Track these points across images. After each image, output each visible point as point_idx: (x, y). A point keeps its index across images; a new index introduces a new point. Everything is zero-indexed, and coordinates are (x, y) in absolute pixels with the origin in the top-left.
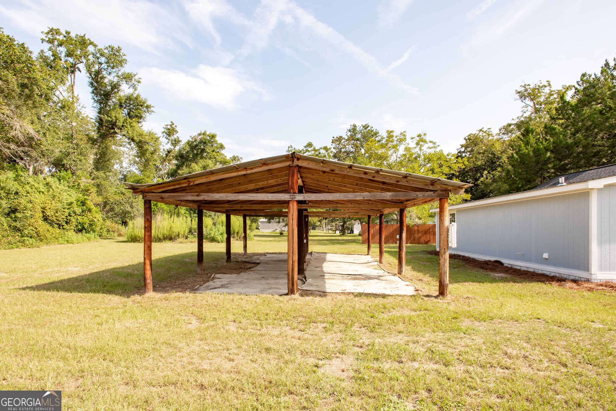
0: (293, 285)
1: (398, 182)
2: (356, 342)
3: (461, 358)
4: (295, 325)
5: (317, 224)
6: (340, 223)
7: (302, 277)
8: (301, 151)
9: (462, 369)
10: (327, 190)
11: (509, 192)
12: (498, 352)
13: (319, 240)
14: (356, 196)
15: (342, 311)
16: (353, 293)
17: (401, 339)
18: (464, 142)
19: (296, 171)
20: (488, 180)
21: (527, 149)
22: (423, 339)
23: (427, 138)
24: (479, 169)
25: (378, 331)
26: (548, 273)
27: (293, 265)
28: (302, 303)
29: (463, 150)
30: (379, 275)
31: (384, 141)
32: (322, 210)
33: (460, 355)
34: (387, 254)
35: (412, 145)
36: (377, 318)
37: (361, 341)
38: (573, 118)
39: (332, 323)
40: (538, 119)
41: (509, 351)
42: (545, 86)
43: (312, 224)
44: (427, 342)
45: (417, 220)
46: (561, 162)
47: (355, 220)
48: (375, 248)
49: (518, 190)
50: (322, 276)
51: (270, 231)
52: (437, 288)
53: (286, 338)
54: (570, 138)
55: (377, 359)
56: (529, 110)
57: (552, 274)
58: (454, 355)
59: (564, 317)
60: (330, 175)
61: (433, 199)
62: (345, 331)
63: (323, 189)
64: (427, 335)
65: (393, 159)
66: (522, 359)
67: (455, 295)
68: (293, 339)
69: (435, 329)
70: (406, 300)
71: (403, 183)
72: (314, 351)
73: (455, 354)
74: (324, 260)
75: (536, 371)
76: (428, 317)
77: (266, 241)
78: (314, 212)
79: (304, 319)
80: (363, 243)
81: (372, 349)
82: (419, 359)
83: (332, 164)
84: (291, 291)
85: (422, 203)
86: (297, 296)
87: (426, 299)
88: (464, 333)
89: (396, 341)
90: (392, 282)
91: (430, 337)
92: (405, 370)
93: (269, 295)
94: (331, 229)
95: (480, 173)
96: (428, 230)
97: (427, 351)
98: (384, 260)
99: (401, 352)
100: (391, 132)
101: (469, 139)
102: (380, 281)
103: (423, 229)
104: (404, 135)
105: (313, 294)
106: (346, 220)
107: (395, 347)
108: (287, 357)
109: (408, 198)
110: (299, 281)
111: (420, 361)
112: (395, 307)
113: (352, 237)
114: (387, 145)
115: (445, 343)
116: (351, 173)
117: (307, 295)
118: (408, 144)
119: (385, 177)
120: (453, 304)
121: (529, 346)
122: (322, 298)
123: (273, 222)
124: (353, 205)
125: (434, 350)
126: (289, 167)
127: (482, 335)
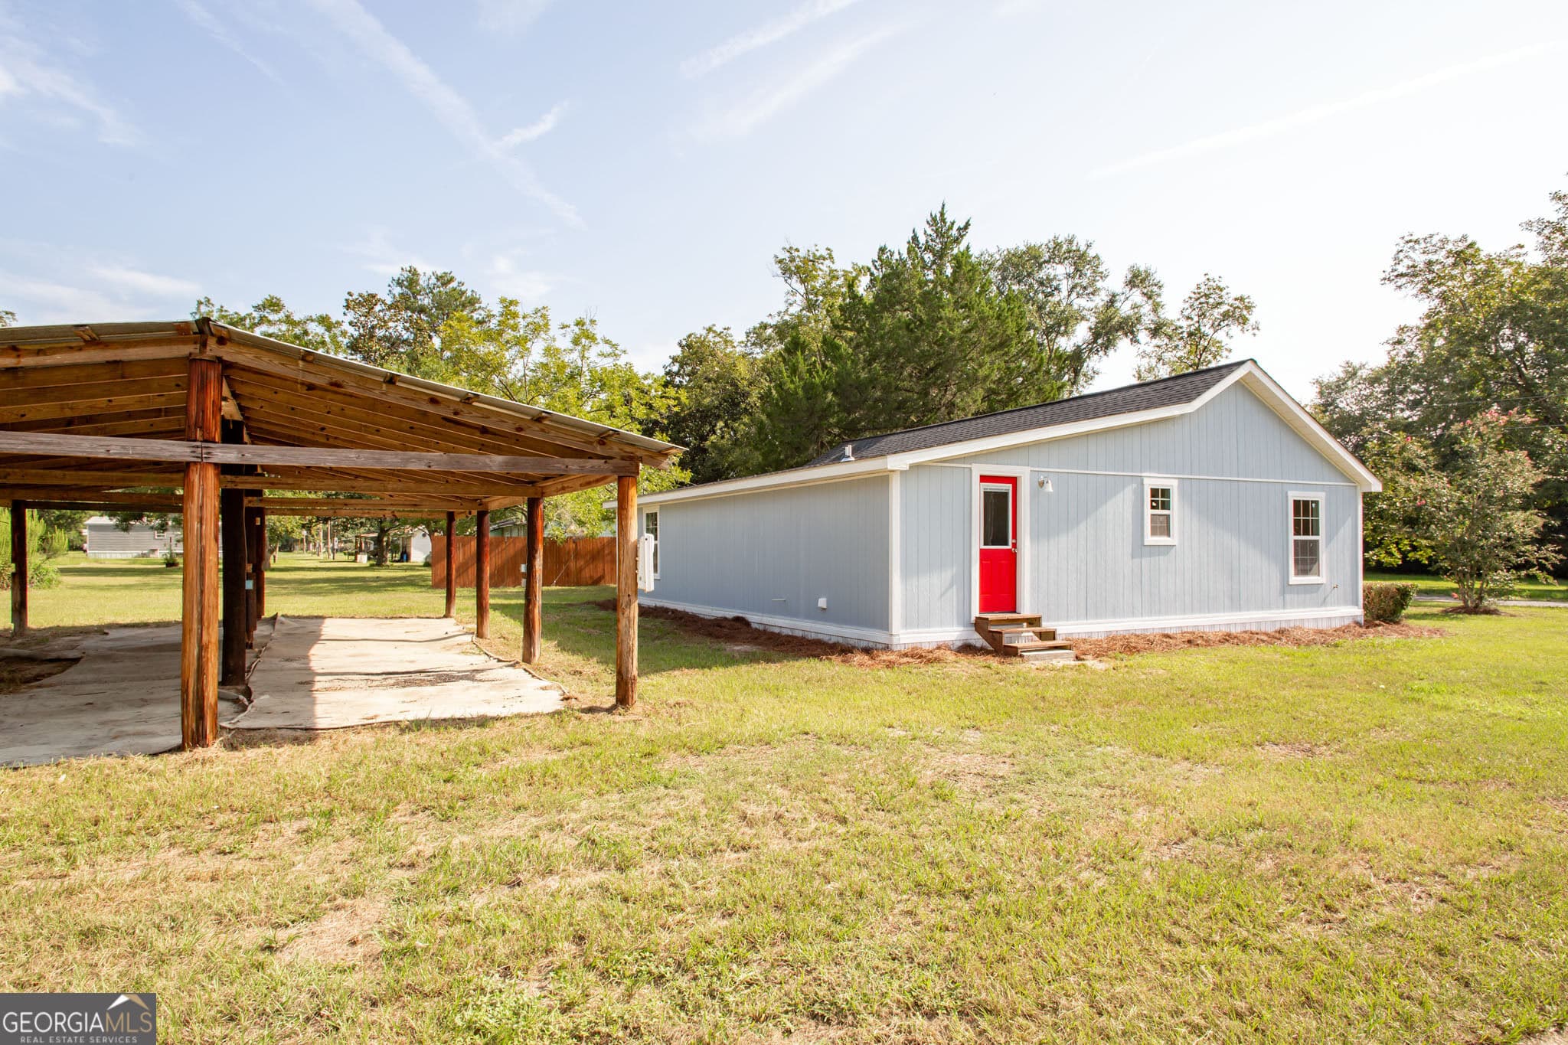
0: (201, 717)
1: (520, 429)
2: (399, 854)
3: (656, 844)
4: (202, 838)
5: (295, 536)
6: (369, 532)
7: (238, 692)
8: (243, 319)
9: (656, 869)
10: (324, 440)
11: (762, 470)
12: (729, 817)
13: (301, 582)
14: (408, 460)
15: (363, 775)
16: (397, 723)
17: (519, 827)
18: (677, 352)
19: (212, 375)
20: (724, 442)
21: (792, 382)
22: (574, 816)
23: (599, 332)
24: (705, 416)
25: (460, 814)
26: (826, 638)
27: (200, 657)
28: (232, 770)
29: (675, 368)
30: (475, 667)
31: (493, 324)
32: (312, 496)
33: (653, 839)
34: (498, 613)
35: (563, 342)
36: (460, 781)
37: (413, 850)
38: (867, 329)
39: (329, 815)
40: (813, 324)
41: (751, 809)
42: (824, 259)
43: (279, 536)
44: (583, 821)
45: (573, 527)
46: (849, 414)
47: (415, 525)
48: (465, 600)
49: (779, 466)
50: (305, 683)
51: (130, 556)
52: (613, 688)
53: (164, 885)
54: (863, 369)
55: (454, 891)
56: (798, 302)
57: (834, 640)
58: (642, 841)
59: (849, 724)
60: (330, 396)
61: (604, 478)
62: (367, 830)
63: (308, 436)
64: (584, 804)
65: (516, 371)
66: (771, 823)
67: (653, 701)
68: (190, 884)
69: (603, 786)
70: (539, 726)
71: (533, 433)
72: (262, 907)
73: (644, 837)
74: (315, 637)
75: (795, 843)
76: (590, 761)
77: (109, 588)
78: (283, 501)
79: (234, 818)
80: (436, 586)
81: (442, 865)
82: (562, 867)
83: (336, 367)
84: (195, 738)
85: (581, 485)
86: (214, 749)
87: (586, 717)
88: (666, 787)
89: (507, 833)
90: (506, 683)
91: (590, 807)
92: (526, 902)
93: (108, 759)
94: (341, 550)
95: (710, 424)
96: (598, 552)
97: (581, 844)
98: (489, 629)
99: (519, 859)
100: (511, 303)
101: (689, 346)
102: (476, 684)
103: (589, 548)
104: (543, 316)
105: (271, 737)
106: (386, 525)
107: (505, 848)
108: (163, 943)
109: (545, 472)
110: (223, 706)
111: (564, 870)
112: (509, 747)
113: (406, 570)
114: (500, 333)
115: (623, 817)
116: (392, 397)
117: (251, 744)
118: (554, 340)
119: (487, 415)
120: (646, 722)
121: (786, 793)
122: (301, 748)
123: (142, 529)
124: (401, 485)
125: (598, 839)
126: (190, 360)
127: (701, 786)
